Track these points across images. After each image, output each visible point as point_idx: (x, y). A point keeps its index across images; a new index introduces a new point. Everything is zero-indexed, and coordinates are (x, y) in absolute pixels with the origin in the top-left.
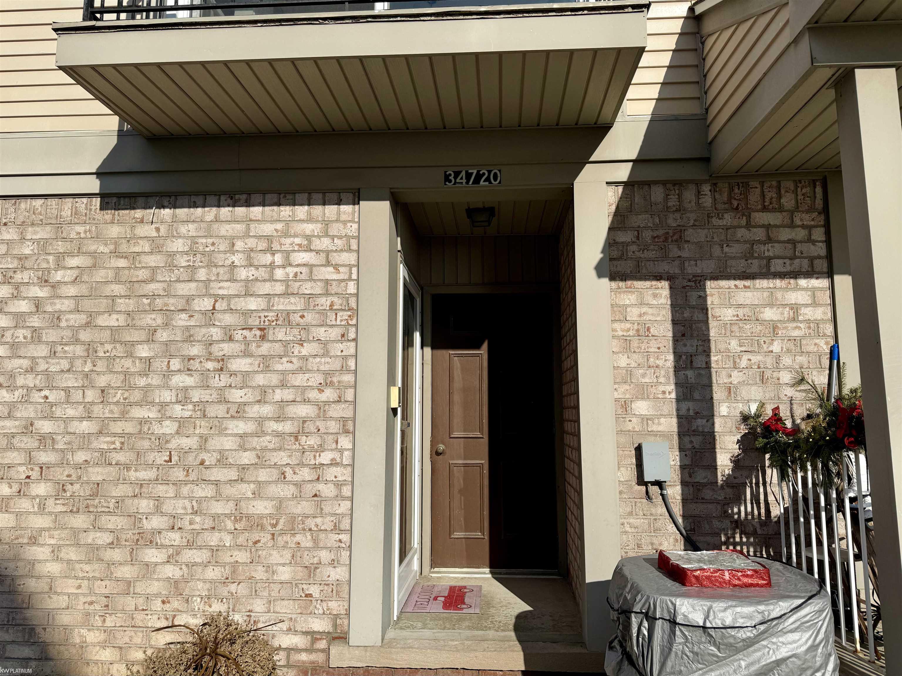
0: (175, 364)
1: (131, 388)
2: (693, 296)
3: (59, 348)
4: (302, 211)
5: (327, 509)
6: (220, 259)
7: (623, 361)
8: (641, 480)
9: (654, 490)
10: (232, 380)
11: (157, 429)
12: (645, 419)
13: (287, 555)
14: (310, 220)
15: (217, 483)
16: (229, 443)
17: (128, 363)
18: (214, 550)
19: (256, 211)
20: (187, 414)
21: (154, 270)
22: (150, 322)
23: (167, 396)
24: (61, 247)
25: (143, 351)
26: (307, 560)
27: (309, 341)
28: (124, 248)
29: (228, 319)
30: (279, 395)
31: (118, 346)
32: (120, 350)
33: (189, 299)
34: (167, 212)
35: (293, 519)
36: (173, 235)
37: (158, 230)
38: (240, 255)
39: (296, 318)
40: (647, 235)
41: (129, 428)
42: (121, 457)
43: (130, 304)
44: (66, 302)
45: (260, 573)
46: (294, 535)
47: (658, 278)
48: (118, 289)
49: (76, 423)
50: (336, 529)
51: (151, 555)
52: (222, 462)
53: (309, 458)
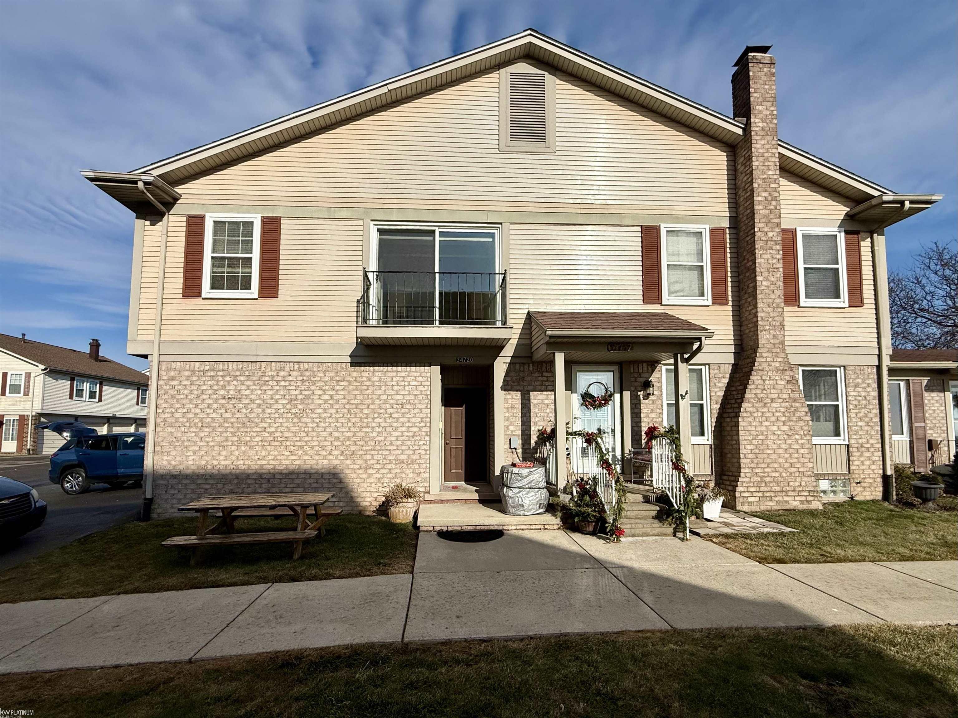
0: (376, 415)
1: (362, 422)
2: (526, 396)
3: (339, 410)
4: (413, 369)
5: (422, 457)
6: (388, 383)
7: (507, 415)
8: (510, 448)
9: (514, 450)
10: (394, 420)
11: (371, 435)
12: (513, 431)
13: (411, 471)
14: (416, 371)
15: (390, 450)
16: (393, 439)
17: (361, 415)
18: (390, 469)
19: (399, 369)
20: (380, 430)
21: (368, 386)
22: (367, 402)
23: (374, 425)
24: (338, 379)
25: (366, 411)
26: (417, 471)
27: (416, 409)
28: (358, 379)
29: (392, 402)
30: (407, 425)
32: (358, 411)
33: (380, 395)
34: (371, 368)
35: (413, 460)
36: (374, 375)
37: (369, 374)
38: (395, 382)
39: (412, 401)
40: (514, 378)
41: (363, 434)
42: (361, 443)
43: (361, 397)
44: (341, 396)
45: (404, 476)
47: (517, 391)
48: (357, 392)
49: (346, 433)
50: (425, 463)
51: (371, 471)
52: (391, 444)
53: (417, 443)
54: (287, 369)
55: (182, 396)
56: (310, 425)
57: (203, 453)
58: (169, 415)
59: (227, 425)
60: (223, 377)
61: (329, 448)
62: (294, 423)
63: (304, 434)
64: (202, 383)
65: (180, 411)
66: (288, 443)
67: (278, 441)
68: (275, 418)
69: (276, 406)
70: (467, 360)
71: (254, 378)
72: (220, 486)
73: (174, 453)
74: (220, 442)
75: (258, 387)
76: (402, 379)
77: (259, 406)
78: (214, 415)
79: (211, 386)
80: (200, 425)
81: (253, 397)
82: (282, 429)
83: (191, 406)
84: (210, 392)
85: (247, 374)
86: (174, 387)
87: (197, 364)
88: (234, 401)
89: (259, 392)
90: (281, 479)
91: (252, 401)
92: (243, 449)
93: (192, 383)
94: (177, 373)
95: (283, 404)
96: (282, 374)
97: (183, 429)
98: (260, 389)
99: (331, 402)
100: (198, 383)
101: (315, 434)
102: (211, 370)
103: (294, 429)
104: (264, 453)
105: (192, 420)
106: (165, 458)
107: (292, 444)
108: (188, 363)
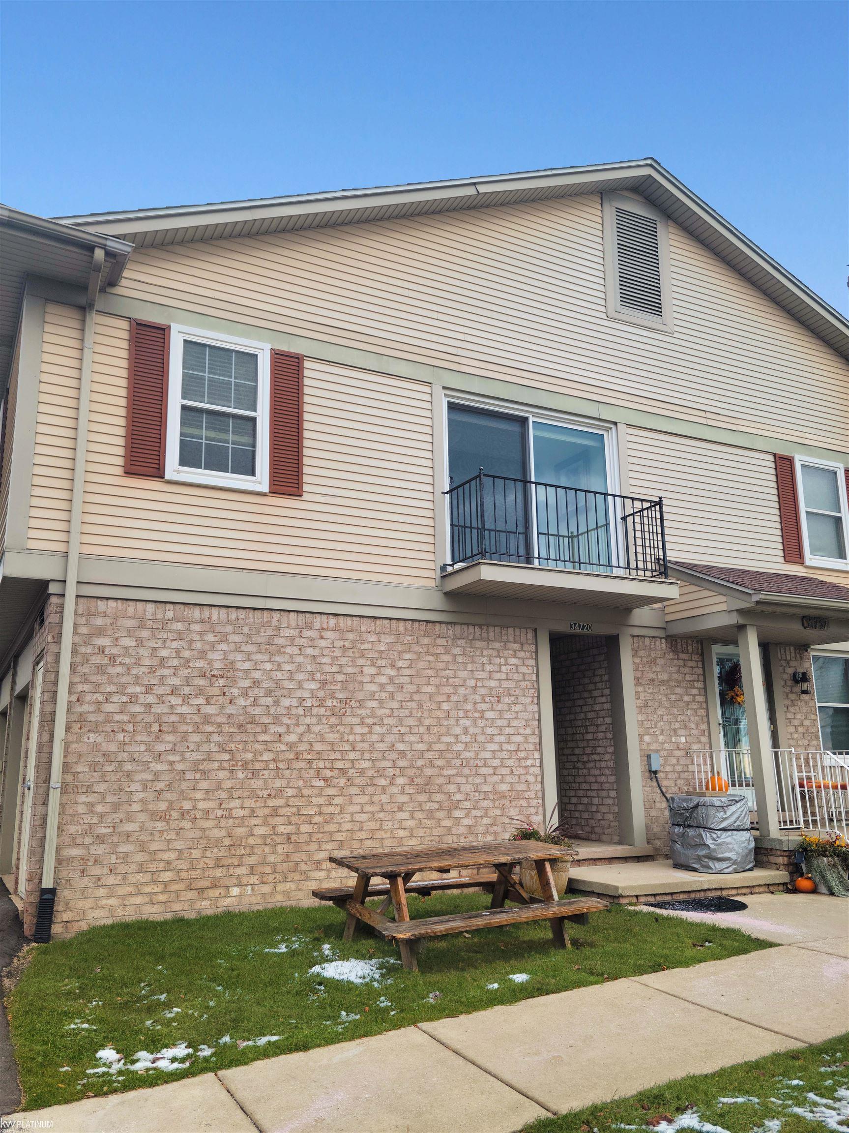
1: (441, 726)
3: (404, 704)
4: (511, 637)
5: (532, 788)
9: (653, 775)
10: (488, 723)
11: (456, 748)
12: (649, 744)
13: (517, 810)
14: (515, 642)
15: (484, 775)
16: (488, 755)
17: (438, 713)
18: (486, 809)
20: (468, 740)
21: (447, 663)
22: (447, 691)
23: (458, 730)
24: (400, 647)
25: (445, 706)
27: (518, 703)
28: (431, 650)
29: (483, 691)
30: (507, 731)
31: (433, 704)
32: (434, 706)
33: (465, 680)
34: (451, 633)
35: (518, 792)
36: (454, 645)
37: (447, 642)
38: (486, 658)
39: (512, 692)
41: (442, 747)
42: (439, 763)
43: (436, 681)
44: (405, 678)
46: (519, 801)
48: (430, 672)
49: (416, 745)
50: (537, 797)
51: (458, 814)
52: (485, 765)
53: (523, 763)
54: (317, 625)
55: (120, 670)
56: (358, 730)
57: (161, 785)
58: (92, 708)
59: (209, 729)
60: (201, 634)
61: (390, 772)
62: (331, 726)
63: (347, 747)
64: (159, 645)
65: (115, 698)
66: (321, 764)
67: (303, 760)
68: (298, 716)
69: (299, 694)
70: (584, 626)
71: (260, 640)
72: (196, 853)
73: (101, 787)
74: (197, 763)
75: (266, 657)
76: (495, 653)
77: (269, 693)
78: (184, 709)
79: (178, 652)
80: (156, 727)
81: (257, 675)
82: (311, 737)
83: (138, 689)
84: (175, 662)
85: (246, 630)
86: (102, 650)
87: (150, 607)
88: (222, 682)
89: (268, 666)
90: (310, 834)
91: (256, 683)
92: (240, 775)
93: (140, 642)
94: (108, 621)
95: (312, 690)
96: (307, 633)
97: (120, 736)
98: (270, 661)
99: (390, 688)
100: (152, 644)
101: (366, 746)
102: (176, 619)
103: (331, 737)
104: (278, 783)
105: (139, 718)
106: (83, 798)
107: (328, 765)
108: (131, 603)
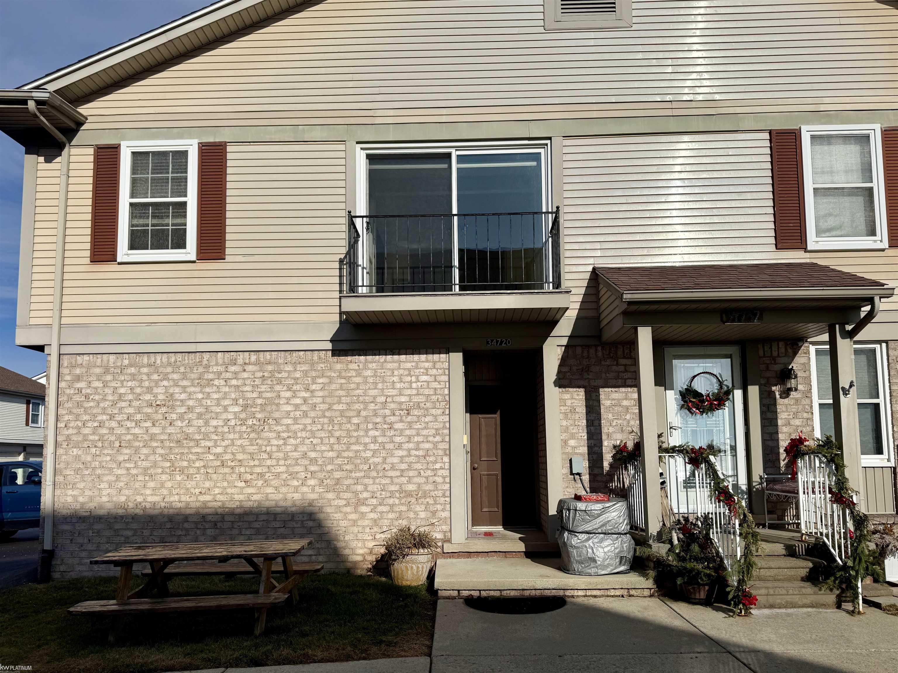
0: (370, 426)
1: (350, 437)
2: (594, 395)
3: (316, 420)
4: (423, 357)
5: (439, 488)
6: (387, 379)
7: (564, 423)
8: (572, 473)
9: (577, 477)
10: (396, 433)
11: (363, 454)
12: (574, 448)
13: (423, 507)
14: (427, 361)
15: (391, 477)
16: (396, 460)
17: (349, 426)
18: (392, 506)
19: (403, 357)
20: (376, 448)
21: (358, 384)
22: (357, 407)
23: (367, 440)
24: (314, 374)
25: (355, 421)
26: (432, 508)
27: (428, 415)
28: (343, 374)
29: (393, 406)
30: (416, 439)
31: (343, 418)
32: (344, 420)
33: (375, 397)
34: (362, 358)
35: (425, 492)
36: (366, 368)
37: (359, 366)
38: (397, 377)
39: (422, 405)
40: (575, 368)
41: (351, 454)
42: (348, 467)
43: (348, 400)
44: (318, 399)
45: (412, 515)
46: (425, 499)
47: (579, 387)
48: (342, 393)
49: (326, 453)
50: (444, 496)
51: (364, 509)
52: (393, 468)
53: (431, 466)
54: (240, 361)
55: (92, 404)
56: (274, 442)
57: (121, 484)
58: (75, 431)
59: (155, 444)
60: (148, 375)
61: (303, 475)
62: (251, 440)
63: (265, 456)
64: (119, 385)
65: (89, 424)
66: (242, 470)
67: (227, 467)
68: (223, 433)
69: (224, 416)
70: (502, 342)
71: (193, 376)
72: (146, 533)
73: (81, 485)
74: (146, 469)
75: (198, 389)
76: (406, 372)
77: (200, 416)
78: (137, 431)
79: (132, 389)
80: (117, 444)
81: (191, 403)
82: (234, 449)
83: (105, 417)
84: (130, 397)
85: (182, 369)
86: (80, 390)
87: (112, 358)
88: (164, 409)
89: (200, 396)
90: (233, 522)
91: (190, 409)
92: (178, 478)
93: (105, 385)
94: (84, 370)
95: (235, 413)
96: (232, 369)
97: (93, 450)
98: (201, 392)
99: (304, 408)
100: (113, 384)
101: (281, 455)
102: (131, 365)
103: (251, 449)
104: (207, 484)
105: (106, 437)
106: (70, 492)
107: (248, 470)
108: (99, 356)
